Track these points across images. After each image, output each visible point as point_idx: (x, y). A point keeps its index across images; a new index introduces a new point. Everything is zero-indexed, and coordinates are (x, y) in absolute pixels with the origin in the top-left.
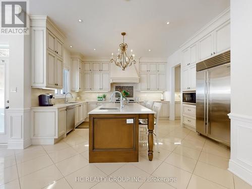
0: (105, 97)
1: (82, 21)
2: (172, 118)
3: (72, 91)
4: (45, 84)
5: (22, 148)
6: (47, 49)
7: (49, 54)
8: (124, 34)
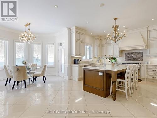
1: (88, 23)
3: (94, 57)
4: (75, 55)
5: (67, 79)
6: (75, 40)
7: (77, 42)
8: (116, 19)
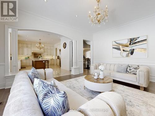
0: (28, 58)
2: (55, 64)
